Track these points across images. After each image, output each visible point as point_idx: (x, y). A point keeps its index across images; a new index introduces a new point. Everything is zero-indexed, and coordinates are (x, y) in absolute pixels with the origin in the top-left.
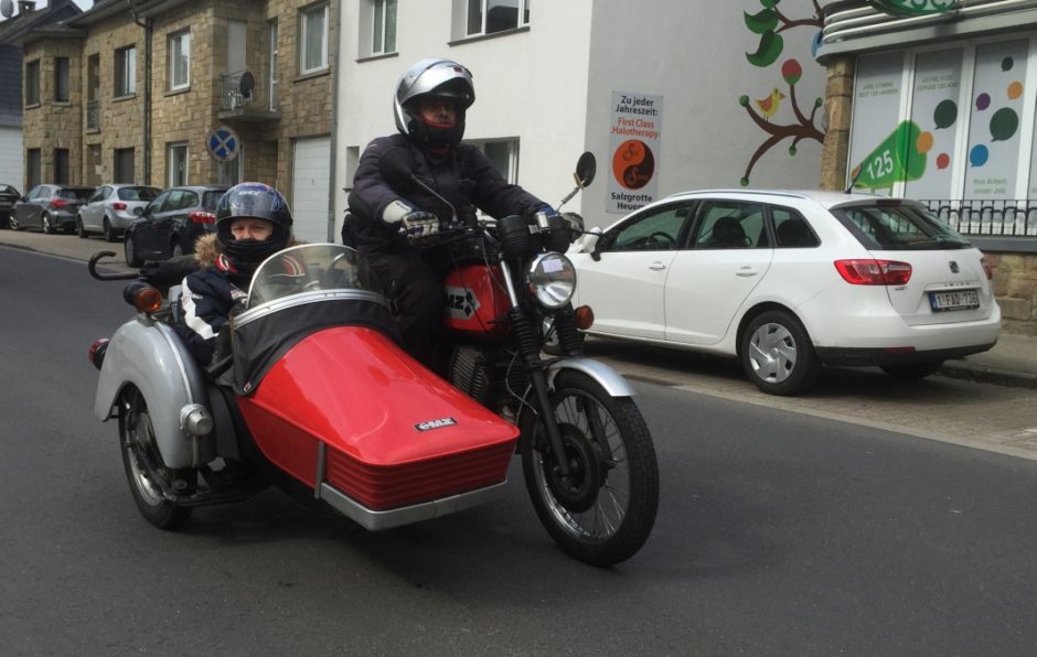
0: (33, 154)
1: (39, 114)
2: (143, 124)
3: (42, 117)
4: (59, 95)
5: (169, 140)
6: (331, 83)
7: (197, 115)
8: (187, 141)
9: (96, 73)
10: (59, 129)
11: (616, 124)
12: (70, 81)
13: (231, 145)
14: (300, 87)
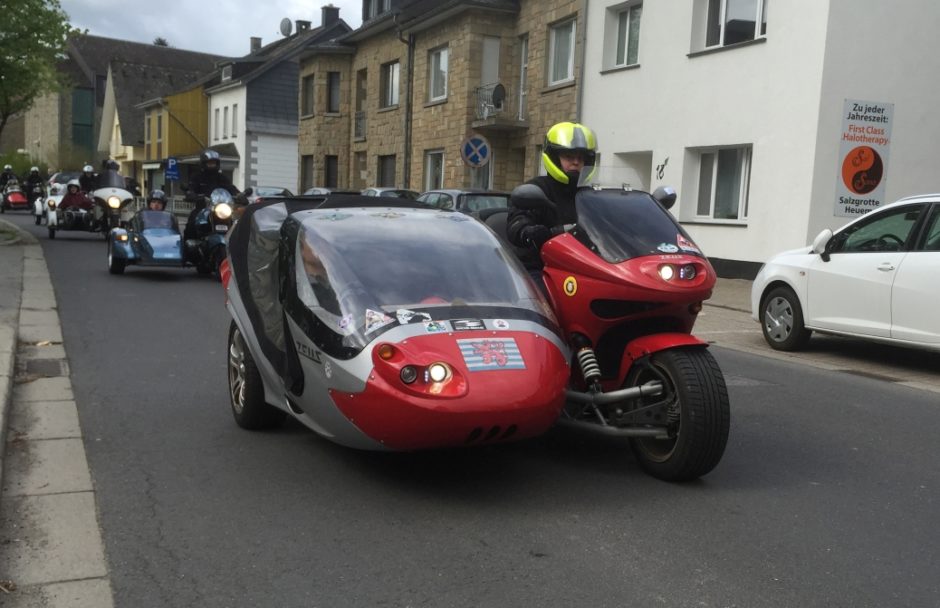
0: (306, 160)
1: (313, 124)
2: (404, 129)
3: (315, 127)
4: (330, 109)
5: (427, 147)
6: (576, 93)
7: (453, 125)
8: (443, 148)
9: (363, 86)
10: (330, 138)
11: (846, 132)
12: (341, 94)
13: (483, 152)
14: (547, 98)
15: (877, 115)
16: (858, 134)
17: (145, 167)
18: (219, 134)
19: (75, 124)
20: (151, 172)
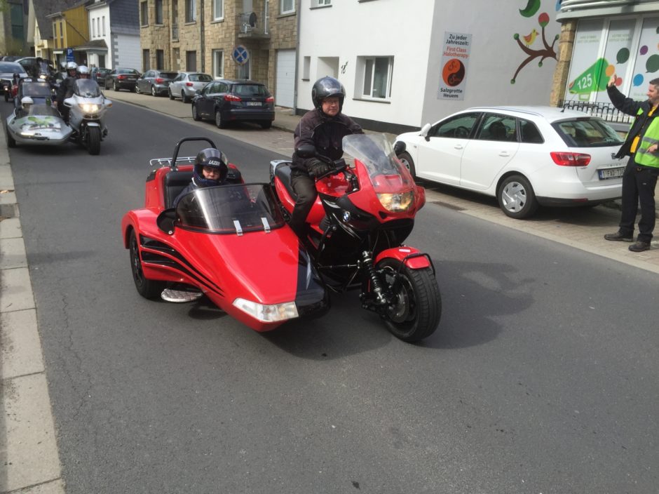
0: (146, 52)
2: (200, 36)
3: (149, 32)
4: (158, 21)
5: (213, 48)
6: (296, 20)
7: (228, 35)
8: (222, 49)
9: (176, 9)
10: (158, 39)
11: (446, 51)
12: (163, 12)
13: (245, 55)
14: (280, 22)
15: (462, 41)
16: (452, 52)
17: (55, 52)
18: (95, 36)
19: (13, 26)
20: (58, 55)
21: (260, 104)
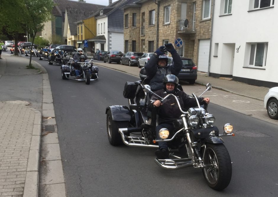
0: (126, 42)
1: (128, 30)
2: (156, 33)
4: (133, 26)
5: (164, 39)
6: (211, 22)
7: (172, 32)
8: (169, 40)
9: (144, 18)
10: (134, 35)
12: (137, 20)
13: (181, 43)
14: (202, 24)
17: (78, 42)
18: (99, 33)
19: (56, 28)
20: (79, 44)
21: (189, 70)
